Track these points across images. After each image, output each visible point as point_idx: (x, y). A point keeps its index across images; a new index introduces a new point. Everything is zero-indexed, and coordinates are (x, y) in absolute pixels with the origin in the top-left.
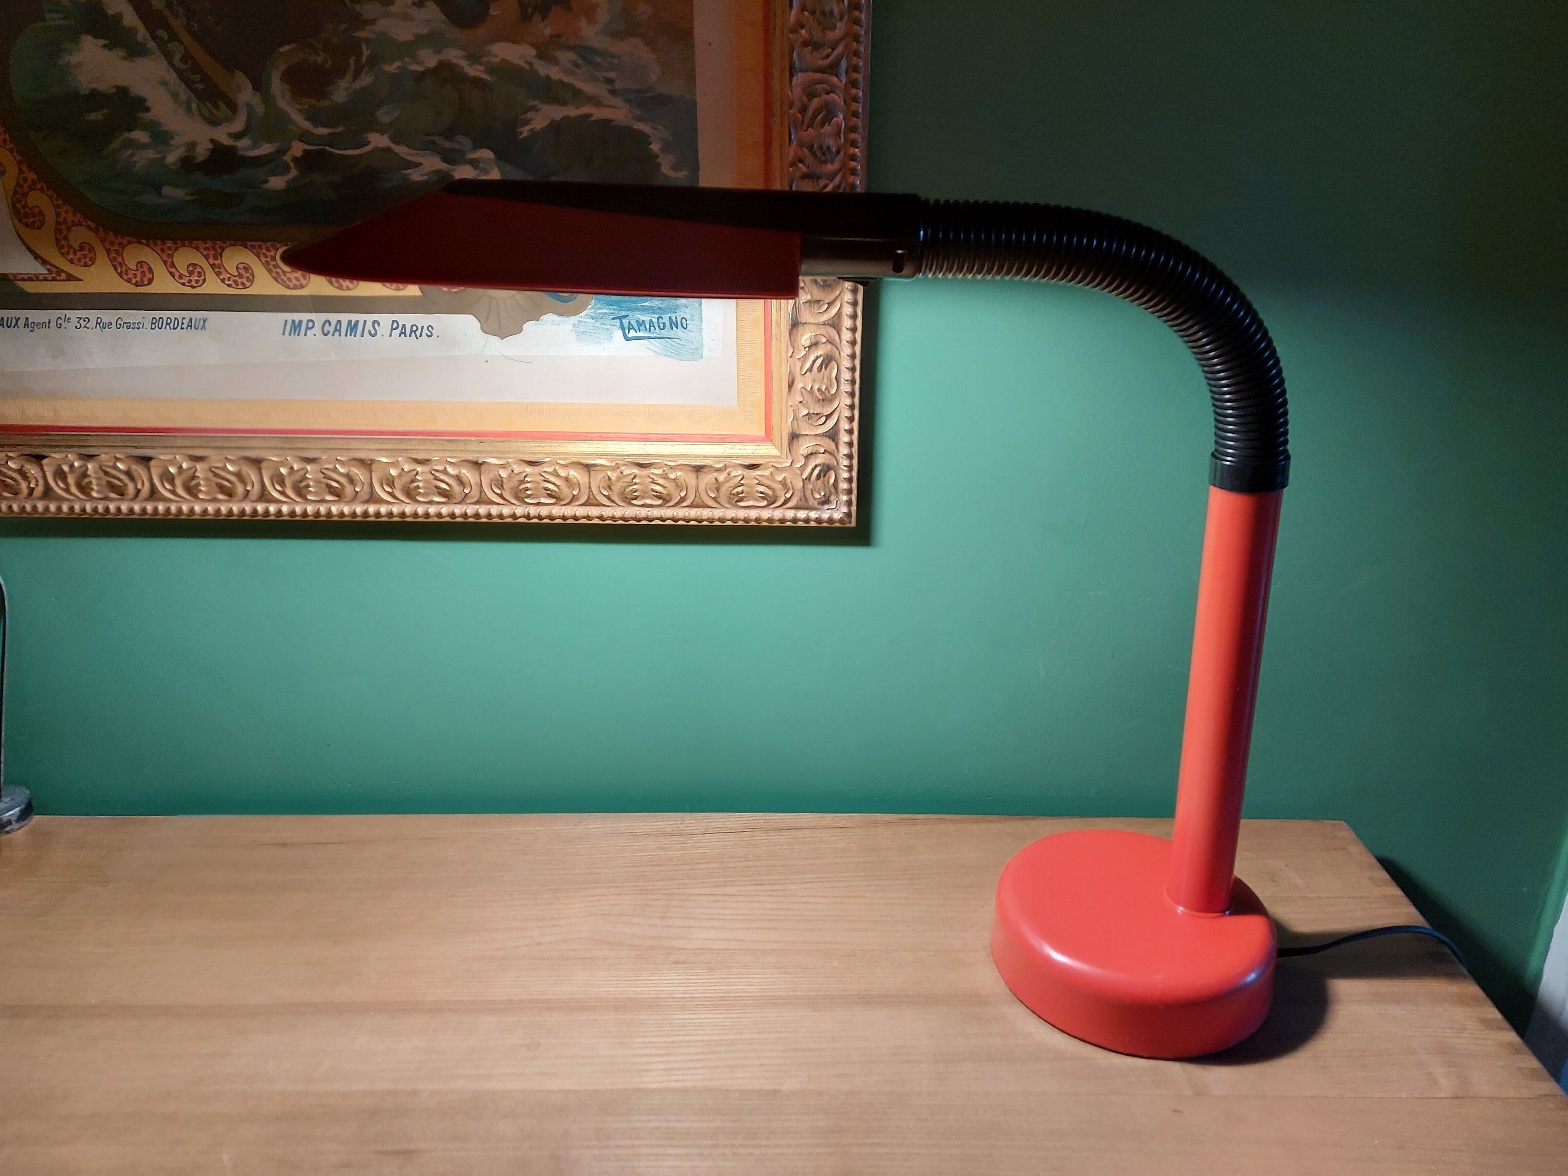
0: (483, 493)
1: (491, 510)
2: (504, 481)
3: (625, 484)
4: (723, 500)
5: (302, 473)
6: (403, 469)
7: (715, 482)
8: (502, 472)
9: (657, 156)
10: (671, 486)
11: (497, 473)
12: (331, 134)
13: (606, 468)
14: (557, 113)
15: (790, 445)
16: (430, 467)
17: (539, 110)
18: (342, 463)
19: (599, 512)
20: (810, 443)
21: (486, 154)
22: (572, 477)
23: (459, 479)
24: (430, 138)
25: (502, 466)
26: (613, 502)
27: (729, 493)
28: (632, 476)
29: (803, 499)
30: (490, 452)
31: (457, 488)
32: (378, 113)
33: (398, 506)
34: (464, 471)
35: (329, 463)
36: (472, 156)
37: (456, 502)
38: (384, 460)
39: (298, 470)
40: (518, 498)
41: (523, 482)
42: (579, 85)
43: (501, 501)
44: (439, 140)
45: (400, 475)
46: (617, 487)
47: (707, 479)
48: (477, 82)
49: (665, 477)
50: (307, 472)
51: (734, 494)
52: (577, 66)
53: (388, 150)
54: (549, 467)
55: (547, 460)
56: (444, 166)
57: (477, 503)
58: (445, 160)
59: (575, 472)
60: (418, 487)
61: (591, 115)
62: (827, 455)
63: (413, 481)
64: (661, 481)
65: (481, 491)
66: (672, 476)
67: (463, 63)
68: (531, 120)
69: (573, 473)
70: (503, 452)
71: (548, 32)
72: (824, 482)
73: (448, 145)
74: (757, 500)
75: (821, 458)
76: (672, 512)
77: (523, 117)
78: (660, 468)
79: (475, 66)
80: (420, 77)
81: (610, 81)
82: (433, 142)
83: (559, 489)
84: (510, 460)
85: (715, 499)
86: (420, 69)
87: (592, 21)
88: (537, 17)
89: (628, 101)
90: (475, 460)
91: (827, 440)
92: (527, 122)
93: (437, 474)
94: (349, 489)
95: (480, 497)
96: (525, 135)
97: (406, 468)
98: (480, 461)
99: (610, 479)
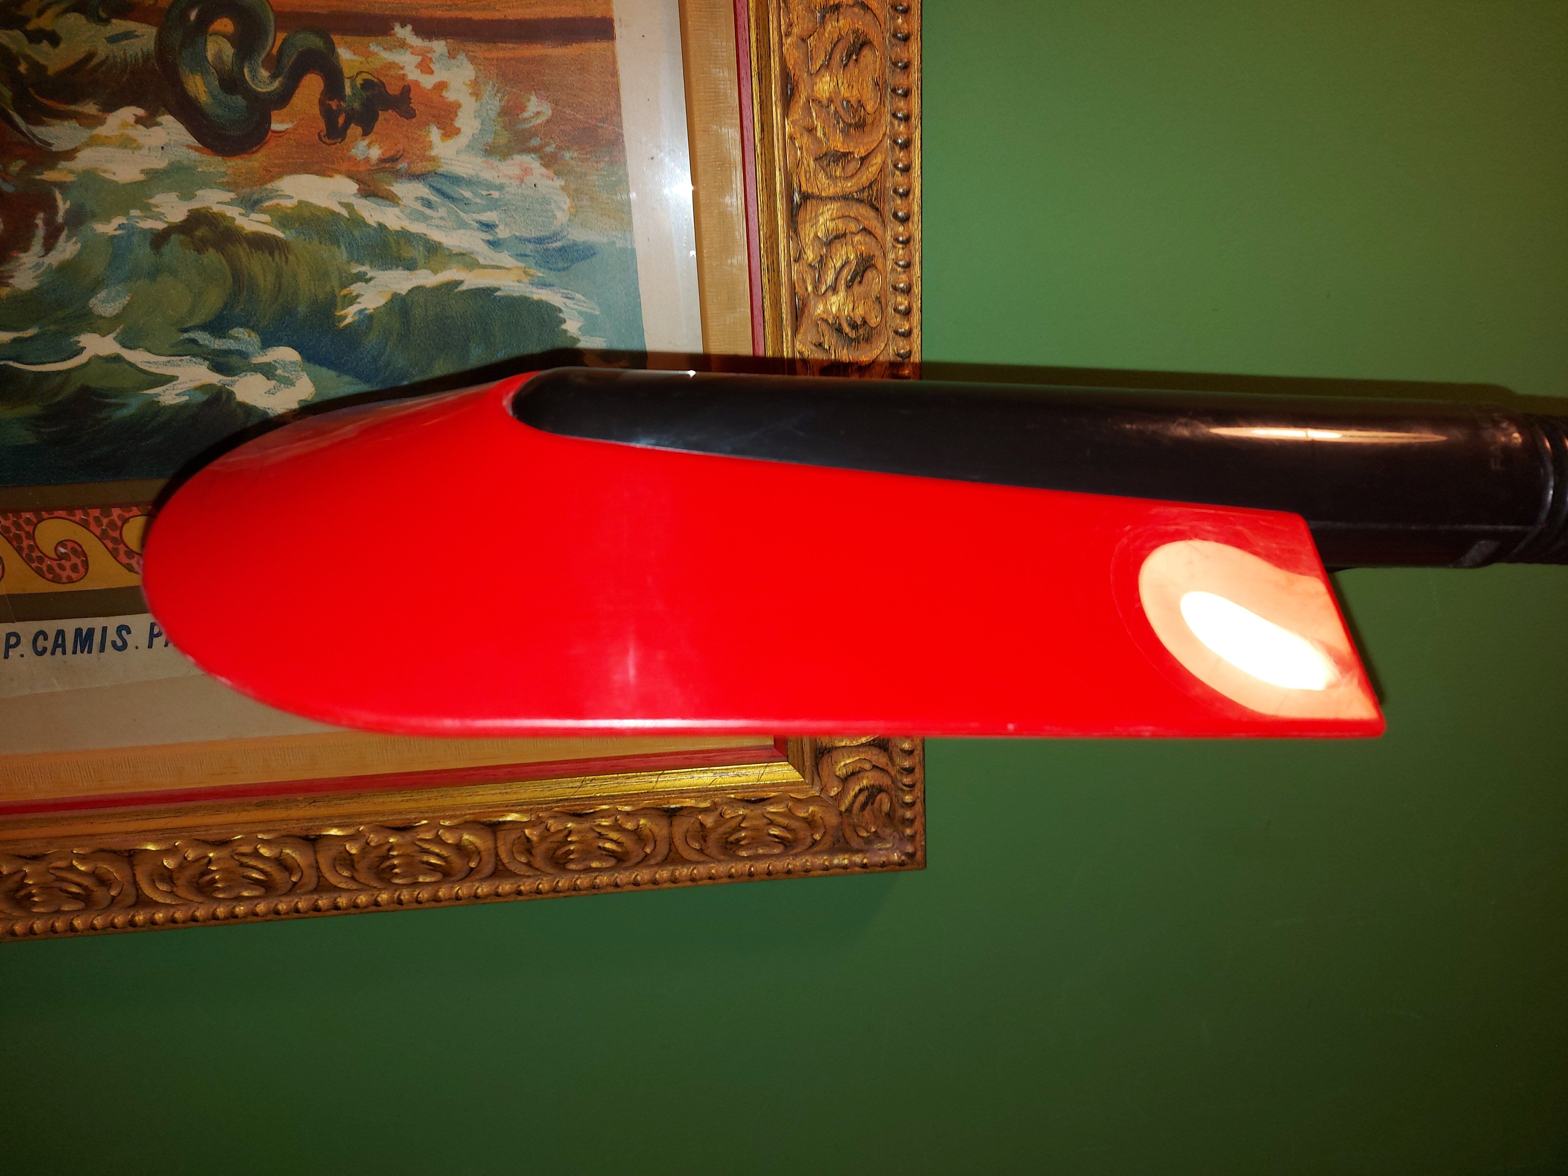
0: (321, 879)
1: (338, 900)
2: (356, 859)
3: (555, 845)
4: (713, 851)
5: (17, 878)
6: (185, 858)
7: (699, 829)
8: (350, 846)
9: (575, 340)
10: (629, 843)
11: (343, 848)
12: (15, 340)
13: (522, 825)
14: (401, 282)
15: (817, 764)
16: (230, 850)
17: (371, 279)
18: (82, 858)
19: (515, 886)
20: (849, 757)
21: (285, 354)
22: (466, 843)
23: (279, 862)
24: (186, 335)
25: (350, 838)
26: (537, 869)
27: (724, 841)
28: (566, 832)
29: (842, 840)
30: (329, 818)
31: (277, 875)
32: (93, 302)
33: (183, 908)
34: (288, 851)
35: (60, 859)
36: (260, 359)
37: (279, 892)
38: (151, 847)
39: (10, 875)
40: (381, 879)
41: (386, 857)
42: (436, 235)
43: (354, 886)
44: (203, 338)
45: (181, 866)
46: (541, 849)
47: (687, 825)
48: (260, 242)
49: (617, 827)
50: (25, 876)
51: (731, 843)
52: (429, 204)
53: (117, 359)
54: (426, 831)
55: (424, 821)
56: (216, 379)
57: (315, 891)
58: (217, 368)
59: (469, 834)
60: (214, 881)
61: (461, 282)
62: (877, 773)
63: (203, 873)
64: (614, 835)
65: (320, 876)
66: (630, 826)
67: (233, 212)
68: (358, 296)
69: (469, 839)
70: (349, 816)
71: (375, 153)
72: (873, 812)
73: (218, 344)
74: (767, 845)
75: (867, 778)
76: (634, 876)
77: (345, 292)
78: (609, 817)
79: (254, 216)
80: (159, 239)
81: (488, 227)
82: (194, 341)
83: (446, 862)
84: (361, 828)
85: (701, 851)
86: (160, 226)
87: (450, 131)
88: (355, 130)
89: (520, 256)
90: (305, 833)
91: (875, 751)
92: (352, 300)
93: (245, 860)
94: (99, 893)
95: (318, 884)
96: (349, 320)
97: (191, 855)
98: (313, 834)
99: (528, 840)
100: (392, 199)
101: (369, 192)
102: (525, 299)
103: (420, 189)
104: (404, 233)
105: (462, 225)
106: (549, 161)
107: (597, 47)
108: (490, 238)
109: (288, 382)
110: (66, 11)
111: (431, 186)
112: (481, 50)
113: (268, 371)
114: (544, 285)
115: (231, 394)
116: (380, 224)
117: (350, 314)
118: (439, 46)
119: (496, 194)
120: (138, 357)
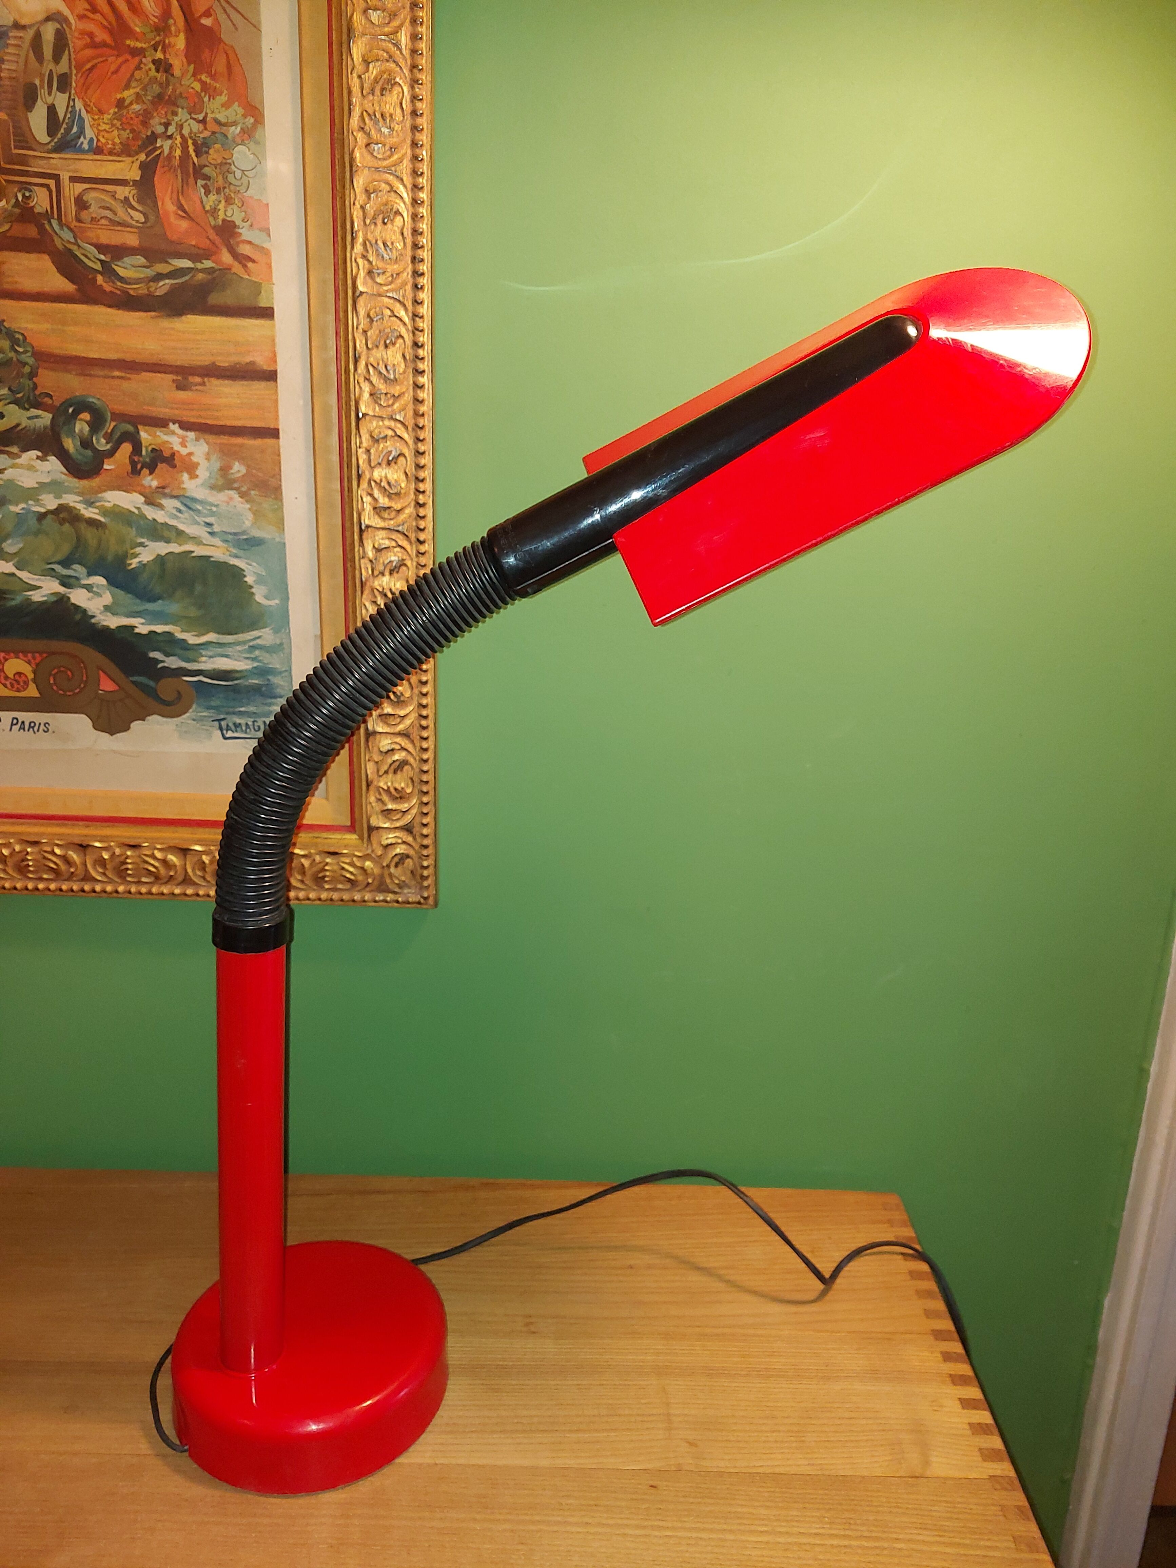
0: (87, 872)
1: (95, 887)
2: (107, 862)
4: (312, 883)
6: (14, 850)
7: (301, 868)
8: (105, 854)
11: (100, 854)
13: (202, 853)
14: (162, 548)
15: (370, 836)
16: (39, 848)
17: (147, 546)
19: (197, 891)
20: (388, 834)
21: (99, 580)
22: (169, 860)
23: (65, 859)
24: (50, 566)
25: (105, 849)
26: (208, 882)
27: (316, 877)
29: (384, 885)
30: (95, 835)
31: (63, 867)
32: (4, 545)
33: (10, 881)
34: (70, 853)
36: (84, 582)
37: (63, 878)
40: (120, 877)
41: (124, 863)
42: (181, 527)
43: (105, 879)
44: (58, 568)
45: (11, 854)
46: (213, 870)
47: (295, 865)
48: (92, 522)
51: (320, 878)
52: (180, 511)
54: (147, 850)
55: (146, 844)
57: (83, 880)
58: (63, 584)
59: (171, 855)
60: (28, 866)
61: (193, 552)
62: (404, 846)
63: (23, 861)
65: (86, 870)
67: (81, 507)
68: (140, 554)
69: (172, 858)
70: (106, 836)
71: (155, 484)
72: (403, 869)
73: (65, 572)
74: (341, 883)
75: (400, 848)
77: (132, 551)
79: (90, 509)
80: (42, 516)
81: (209, 525)
83: (157, 870)
84: (112, 844)
85: (304, 882)
86: (43, 510)
87: (193, 476)
88: (145, 471)
90: (81, 843)
91: (405, 833)
92: (136, 556)
93: (46, 855)
95: (85, 875)
96: (133, 566)
97: (17, 848)
98: (84, 844)
99: (204, 862)
100: (161, 507)
101: (149, 502)
102: (226, 563)
103: (176, 503)
104: (166, 524)
106: (242, 495)
107: (270, 441)
108: (209, 530)
109: (99, 595)
110: (10, 403)
111: (182, 503)
112: (212, 438)
113: (89, 588)
114: (236, 556)
115: (69, 598)
116: (154, 520)
117: (134, 563)
118: (191, 435)
119: (214, 509)
120: (24, 575)
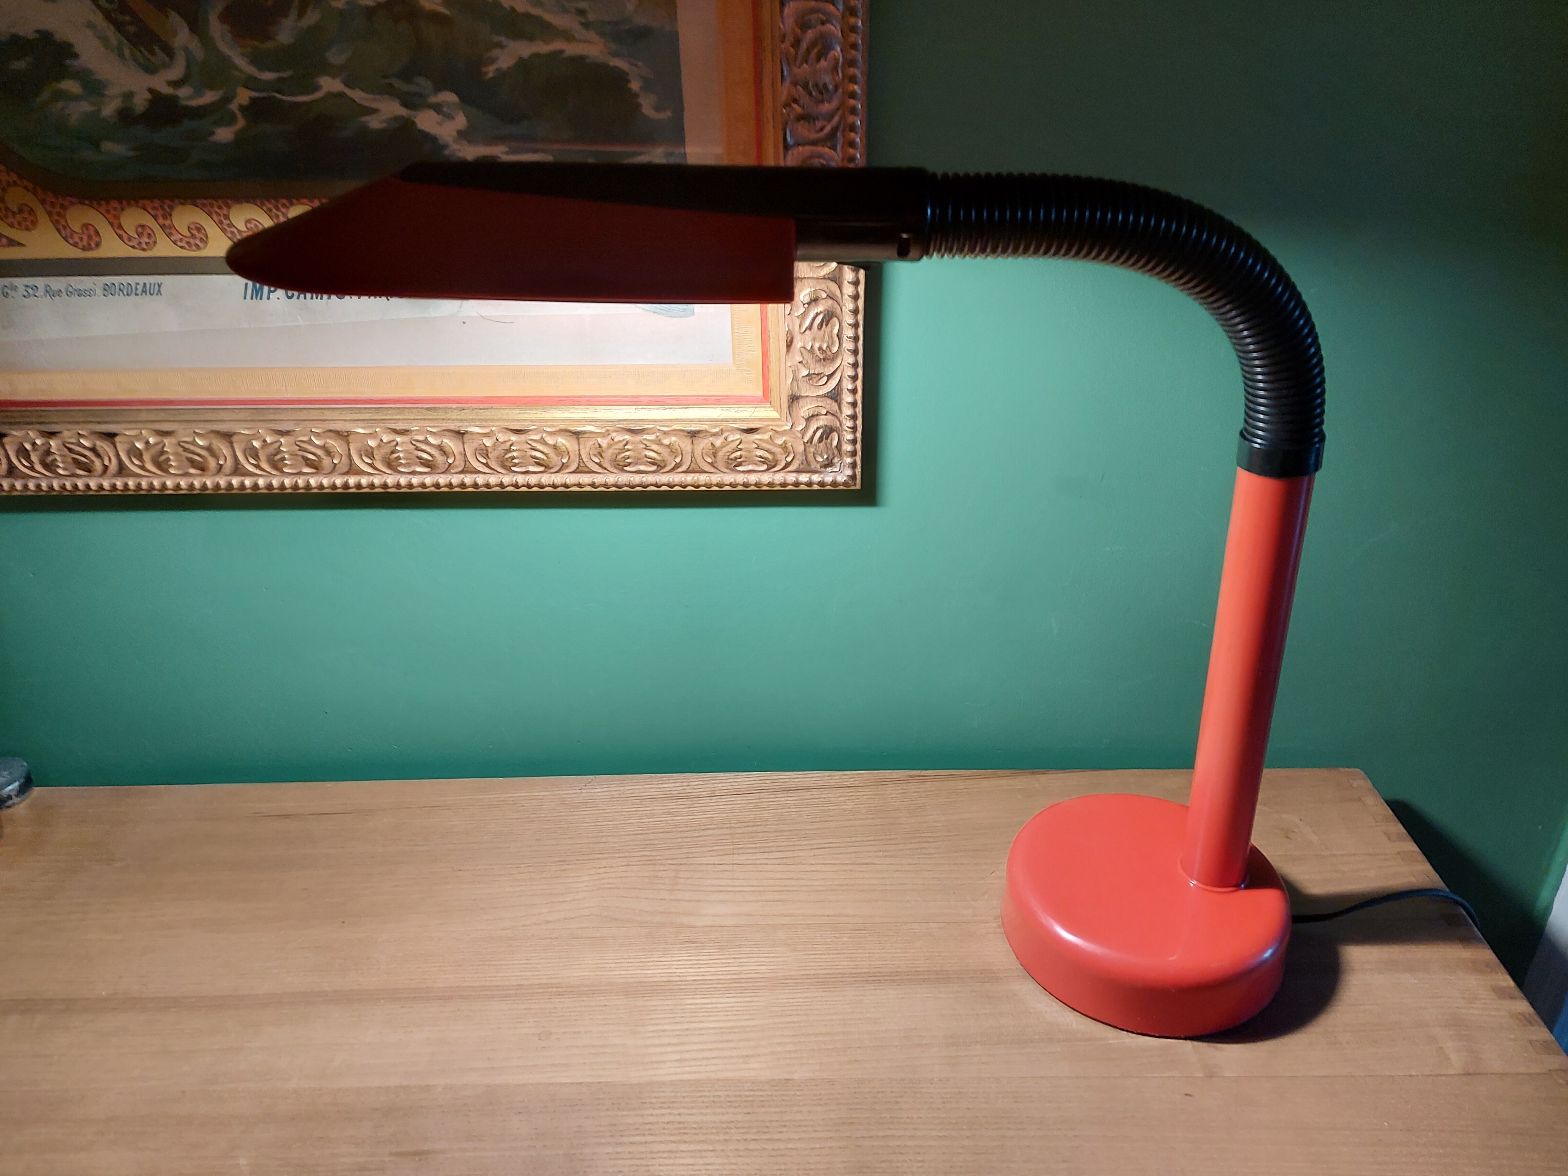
0: (467, 463)
1: (477, 479)
2: (489, 451)
3: (617, 451)
4: (721, 465)
5: (276, 445)
6: (381, 440)
7: (711, 448)
8: (486, 441)
9: (636, 95)
10: (665, 452)
11: (481, 442)
13: (596, 435)
14: (524, 49)
15: (790, 407)
16: (410, 437)
18: (317, 435)
19: (591, 479)
20: (811, 404)
21: (449, 97)
22: (560, 445)
23: (441, 448)
24: (386, 81)
25: (486, 435)
26: (606, 469)
27: (727, 457)
28: (624, 443)
29: (805, 462)
30: (473, 420)
31: (440, 459)
33: (379, 477)
34: (445, 441)
35: (304, 435)
36: (433, 99)
37: (439, 471)
38: (361, 431)
39: (272, 443)
40: (504, 467)
41: (509, 451)
42: (548, 17)
43: (487, 470)
44: (397, 83)
45: (379, 446)
46: (608, 454)
47: (703, 444)
49: (659, 442)
50: (281, 445)
51: (732, 459)
53: (341, 95)
54: (535, 435)
55: (533, 427)
56: (403, 112)
57: (462, 472)
58: (406, 105)
59: (563, 439)
60: (399, 458)
62: (829, 417)
63: (393, 452)
64: (655, 447)
65: (466, 461)
66: (666, 441)
69: (561, 440)
70: (486, 420)
72: (826, 445)
74: (756, 464)
75: (823, 420)
76: (668, 478)
78: (652, 434)
81: (581, 12)
82: (391, 85)
83: (547, 457)
84: (494, 429)
85: (712, 464)
89: (602, 34)
90: (457, 429)
91: (829, 401)
92: (493, 60)
93: (418, 444)
94: (326, 462)
95: (465, 466)
96: (491, 75)
97: (385, 439)
98: (462, 430)
99: (600, 446)
102: (605, 67)
104: (528, 15)
105: (565, 11)
108: (583, 20)
109: (450, 117)
113: (437, 108)
115: (413, 124)
116: (512, 8)
117: (490, 71)
120: (357, 95)
